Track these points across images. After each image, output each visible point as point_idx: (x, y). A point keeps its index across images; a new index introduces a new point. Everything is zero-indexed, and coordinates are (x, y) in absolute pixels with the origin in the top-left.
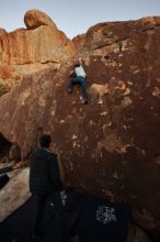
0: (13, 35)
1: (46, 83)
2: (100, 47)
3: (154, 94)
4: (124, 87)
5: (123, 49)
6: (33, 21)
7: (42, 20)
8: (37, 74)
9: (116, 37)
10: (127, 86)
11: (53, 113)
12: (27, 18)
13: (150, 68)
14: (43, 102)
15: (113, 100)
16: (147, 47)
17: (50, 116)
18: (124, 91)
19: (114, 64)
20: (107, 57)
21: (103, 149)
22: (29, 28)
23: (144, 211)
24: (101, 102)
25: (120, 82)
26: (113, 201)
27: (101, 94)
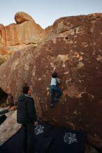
0: (8, 27)
1: (29, 55)
2: (62, 32)
3: (98, 59)
4: (78, 56)
5: (77, 33)
6: (20, 19)
7: (26, 18)
8: (23, 50)
9: (72, 26)
10: (80, 55)
11: (34, 74)
12: (17, 17)
13: (95, 44)
14: (27, 67)
15: (72, 64)
16: (92, 30)
17: (32, 76)
18: (78, 59)
19: (71, 42)
20: (67, 38)
21: (67, 95)
22: (18, 23)
23: (95, 135)
24: (64, 66)
25: (76, 53)
26: (74, 129)
27: (64, 61)
